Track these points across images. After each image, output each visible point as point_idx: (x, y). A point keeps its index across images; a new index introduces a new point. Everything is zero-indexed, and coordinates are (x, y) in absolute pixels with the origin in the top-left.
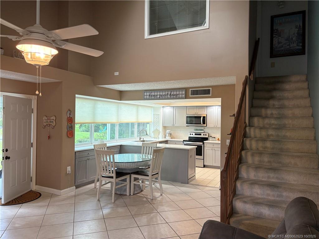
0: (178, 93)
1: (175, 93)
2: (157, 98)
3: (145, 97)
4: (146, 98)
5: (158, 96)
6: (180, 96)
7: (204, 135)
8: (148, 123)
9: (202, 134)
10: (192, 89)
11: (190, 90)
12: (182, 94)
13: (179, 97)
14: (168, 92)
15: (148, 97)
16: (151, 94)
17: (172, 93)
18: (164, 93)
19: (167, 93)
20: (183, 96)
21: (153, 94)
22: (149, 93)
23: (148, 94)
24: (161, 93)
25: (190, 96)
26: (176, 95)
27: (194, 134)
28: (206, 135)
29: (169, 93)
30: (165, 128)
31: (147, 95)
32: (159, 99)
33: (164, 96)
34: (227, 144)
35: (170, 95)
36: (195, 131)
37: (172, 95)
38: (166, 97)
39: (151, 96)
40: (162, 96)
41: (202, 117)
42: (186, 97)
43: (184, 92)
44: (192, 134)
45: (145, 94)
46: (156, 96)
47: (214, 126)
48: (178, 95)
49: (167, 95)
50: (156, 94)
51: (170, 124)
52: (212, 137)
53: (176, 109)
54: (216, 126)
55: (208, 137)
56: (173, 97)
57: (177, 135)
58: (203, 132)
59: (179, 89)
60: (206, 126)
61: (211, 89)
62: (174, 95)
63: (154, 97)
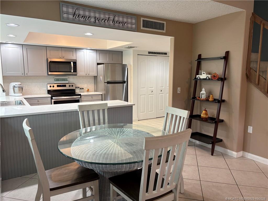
0: (125, 20)
1: (121, 19)
2: (90, 22)
3: (65, 15)
4: (68, 18)
5: (93, 20)
6: (129, 25)
7: (70, 86)
9: (67, 85)
10: (144, 19)
11: (142, 19)
12: (131, 24)
13: (128, 27)
14: (109, 14)
15: (71, 16)
16: (77, 12)
17: (116, 19)
18: (102, 16)
19: (107, 16)
20: (134, 26)
21: (81, 13)
22: (73, 8)
23: (71, 11)
24: (97, 15)
25: (142, 28)
26: (123, 23)
27: (55, 85)
28: (72, 86)
29: (112, 17)
32: (94, 24)
33: (103, 21)
34: (178, 92)
35: (114, 22)
36: (55, 82)
37: (117, 22)
38: (107, 23)
39: (77, 16)
40: (99, 20)
41: (72, 63)
42: (137, 30)
43: (134, 21)
44: (53, 86)
45: (65, 9)
46: (87, 18)
47: (86, 74)
48: (125, 23)
49: (108, 21)
50: (88, 15)
51: (20, 73)
52: (80, 88)
53: (27, 49)
54: (89, 74)
55: (76, 89)
56: (117, 25)
57: (27, 88)
58: (68, 83)
59: (127, 14)
60: (76, 75)
61: (165, 23)
62: (120, 22)
63: (84, 19)
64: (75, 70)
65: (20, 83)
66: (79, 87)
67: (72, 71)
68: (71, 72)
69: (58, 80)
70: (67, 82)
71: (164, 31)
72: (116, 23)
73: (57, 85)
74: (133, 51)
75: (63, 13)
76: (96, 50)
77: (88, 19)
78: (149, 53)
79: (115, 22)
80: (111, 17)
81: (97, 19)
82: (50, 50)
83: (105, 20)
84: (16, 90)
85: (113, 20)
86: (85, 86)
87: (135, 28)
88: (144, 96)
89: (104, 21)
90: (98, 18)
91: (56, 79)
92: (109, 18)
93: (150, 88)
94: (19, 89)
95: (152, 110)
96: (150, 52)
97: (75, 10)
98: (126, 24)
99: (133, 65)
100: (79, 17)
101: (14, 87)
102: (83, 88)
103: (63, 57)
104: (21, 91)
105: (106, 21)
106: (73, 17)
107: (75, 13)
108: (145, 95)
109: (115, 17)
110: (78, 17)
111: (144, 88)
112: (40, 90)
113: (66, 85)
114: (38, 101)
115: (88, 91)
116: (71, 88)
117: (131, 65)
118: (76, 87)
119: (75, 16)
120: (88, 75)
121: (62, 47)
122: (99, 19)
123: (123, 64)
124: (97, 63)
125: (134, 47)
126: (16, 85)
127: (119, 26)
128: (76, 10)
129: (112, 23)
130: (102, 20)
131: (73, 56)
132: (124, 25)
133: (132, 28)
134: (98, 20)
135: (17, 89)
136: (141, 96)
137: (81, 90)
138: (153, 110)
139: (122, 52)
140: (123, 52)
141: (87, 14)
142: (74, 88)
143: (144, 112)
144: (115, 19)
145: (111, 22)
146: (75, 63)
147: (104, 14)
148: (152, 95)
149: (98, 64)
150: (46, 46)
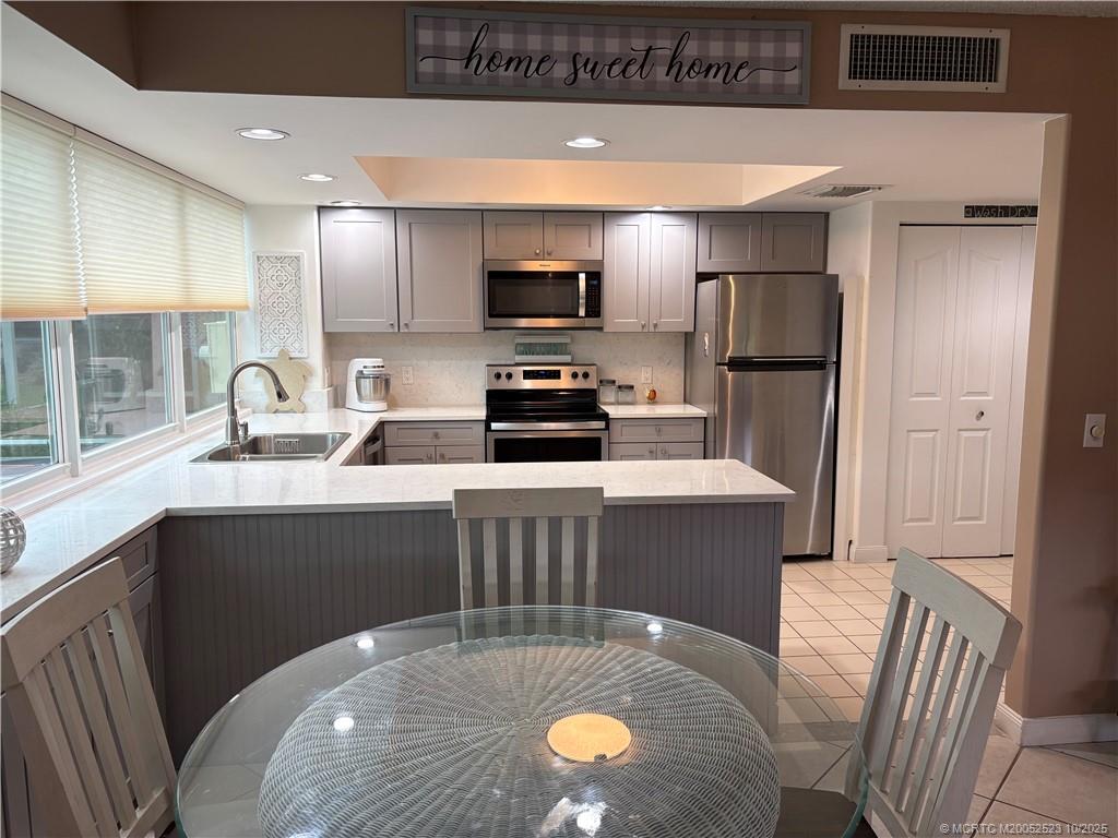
0: (742, 50)
1: (716, 50)
2: (548, 83)
3: (427, 66)
4: (440, 78)
5: (561, 71)
6: (766, 77)
7: (575, 376)
8: (219, 316)
9: (565, 372)
10: (859, 30)
11: (847, 31)
12: (780, 66)
13: (754, 89)
14: (650, 33)
15: (454, 67)
16: (484, 45)
17: (691, 49)
18: (612, 46)
19: (639, 44)
20: (794, 79)
21: (506, 42)
22: (465, 27)
23: (453, 39)
24: (586, 45)
25: (845, 83)
26: (730, 68)
27: (518, 372)
28: (586, 375)
29: (665, 46)
30: (337, 344)
31: (439, 54)
32: (570, 92)
33: (616, 70)
34: (1087, 442)
35: (674, 70)
36: (519, 359)
37: (692, 67)
38: (637, 77)
39: (484, 63)
40: (593, 70)
41: (582, 277)
42: (816, 94)
43: (793, 50)
44: (509, 376)
45: (426, 37)
46: (534, 66)
47: (643, 327)
48: (740, 67)
49: (642, 67)
50: (539, 48)
51: (381, 322)
52: (617, 384)
53: (413, 226)
54: (655, 326)
55: (598, 387)
56: (695, 80)
57: (411, 381)
58: (570, 361)
59: (753, 18)
60: (601, 329)
61: (1003, 36)
62: (710, 67)
63: (516, 70)
64: (595, 308)
65: (379, 361)
66: (614, 382)
67: (582, 312)
68: (577, 316)
69: (529, 349)
70: (567, 358)
71: (997, 87)
72: (688, 73)
73: (525, 371)
74: (878, 206)
75: (416, 54)
76: (696, 216)
77: (537, 70)
78: (972, 211)
79: (685, 69)
80: (659, 43)
81: (585, 65)
82: (496, 225)
83: (628, 64)
84: (365, 388)
85: (674, 58)
86: (642, 377)
87: (801, 87)
88: (931, 435)
89: (624, 71)
90: (588, 59)
91: (521, 344)
92: (650, 48)
93: (969, 394)
94: (374, 382)
95: (977, 515)
96: (979, 208)
97: (475, 34)
98: (743, 73)
99: (871, 277)
100: (492, 67)
101: (360, 376)
102: (632, 387)
103: (549, 254)
104: (383, 392)
105: (633, 69)
106: (466, 67)
107: (473, 50)
108: (936, 430)
109: (684, 42)
110: (488, 65)
111: (933, 395)
112: (461, 389)
113: (559, 371)
114: (436, 436)
115: (653, 398)
116: (580, 384)
117: (860, 279)
118: (601, 382)
119: (474, 62)
120: (652, 329)
121: (543, 211)
122: (596, 64)
123: (829, 272)
124: (697, 274)
125: (868, 189)
126: (365, 367)
127: (703, 88)
128: (482, 34)
129: (667, 75)
130: (611, 66)
131: (590, 246)
132: (735, 76)
133: (779, 88)
134: (590, 67)
135: (367, 384)
136: (914, 435)
137: (623, 396)
138: (981, 512)
139: (827, 215)
140: (831, 217)
141: (534, 43)
142: (592, 384)
143: (927, 520)
144: (687, 52)
145: (658, 68)
146: (595, 278)
147: (625, 34)
148: (982, 434)
149: (702, 277)
150: (482, 210)
